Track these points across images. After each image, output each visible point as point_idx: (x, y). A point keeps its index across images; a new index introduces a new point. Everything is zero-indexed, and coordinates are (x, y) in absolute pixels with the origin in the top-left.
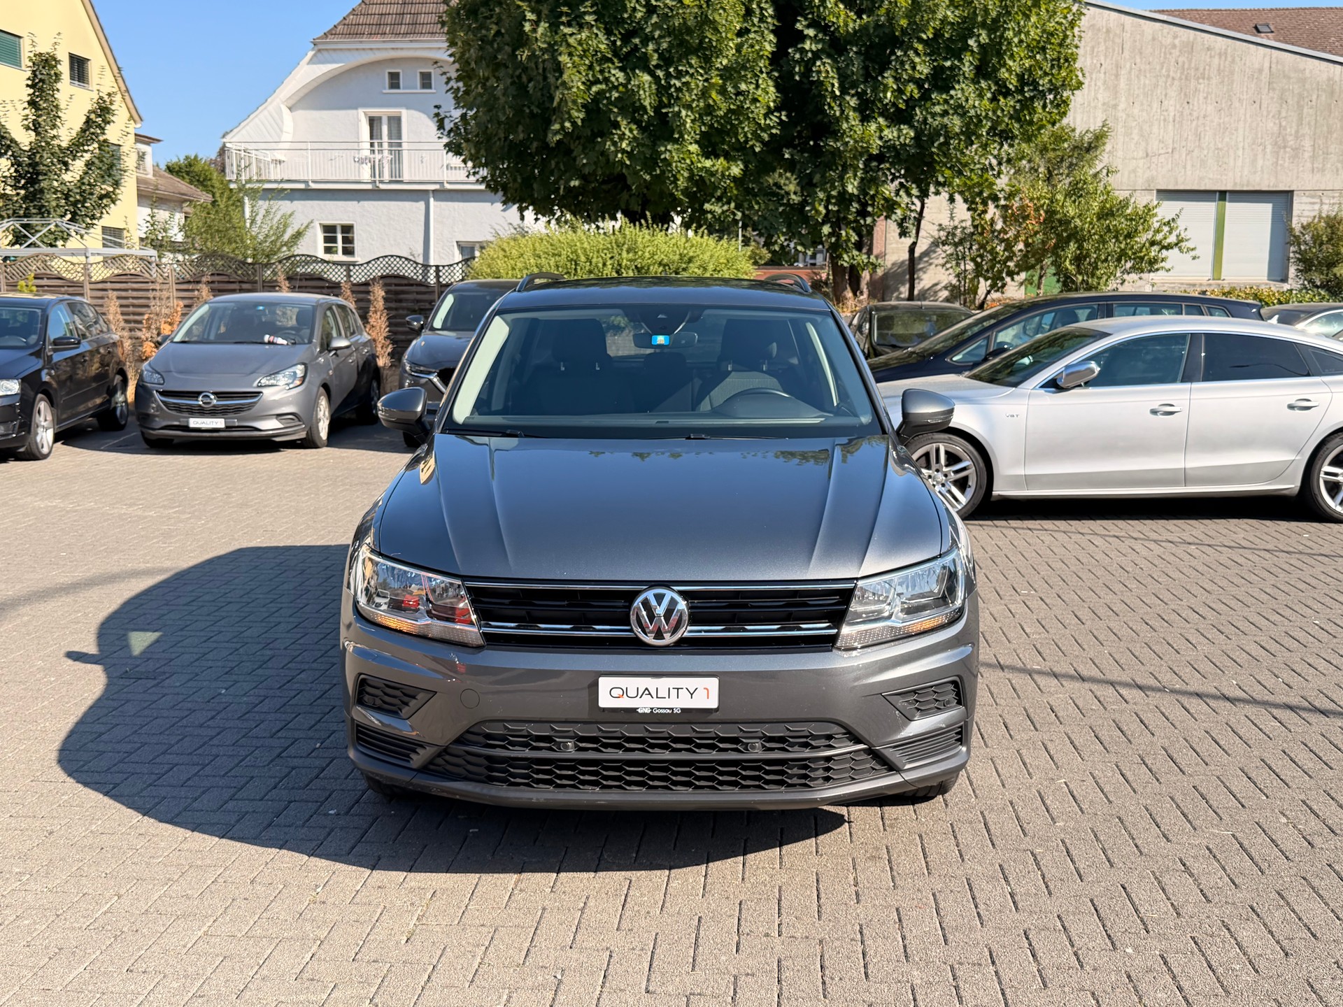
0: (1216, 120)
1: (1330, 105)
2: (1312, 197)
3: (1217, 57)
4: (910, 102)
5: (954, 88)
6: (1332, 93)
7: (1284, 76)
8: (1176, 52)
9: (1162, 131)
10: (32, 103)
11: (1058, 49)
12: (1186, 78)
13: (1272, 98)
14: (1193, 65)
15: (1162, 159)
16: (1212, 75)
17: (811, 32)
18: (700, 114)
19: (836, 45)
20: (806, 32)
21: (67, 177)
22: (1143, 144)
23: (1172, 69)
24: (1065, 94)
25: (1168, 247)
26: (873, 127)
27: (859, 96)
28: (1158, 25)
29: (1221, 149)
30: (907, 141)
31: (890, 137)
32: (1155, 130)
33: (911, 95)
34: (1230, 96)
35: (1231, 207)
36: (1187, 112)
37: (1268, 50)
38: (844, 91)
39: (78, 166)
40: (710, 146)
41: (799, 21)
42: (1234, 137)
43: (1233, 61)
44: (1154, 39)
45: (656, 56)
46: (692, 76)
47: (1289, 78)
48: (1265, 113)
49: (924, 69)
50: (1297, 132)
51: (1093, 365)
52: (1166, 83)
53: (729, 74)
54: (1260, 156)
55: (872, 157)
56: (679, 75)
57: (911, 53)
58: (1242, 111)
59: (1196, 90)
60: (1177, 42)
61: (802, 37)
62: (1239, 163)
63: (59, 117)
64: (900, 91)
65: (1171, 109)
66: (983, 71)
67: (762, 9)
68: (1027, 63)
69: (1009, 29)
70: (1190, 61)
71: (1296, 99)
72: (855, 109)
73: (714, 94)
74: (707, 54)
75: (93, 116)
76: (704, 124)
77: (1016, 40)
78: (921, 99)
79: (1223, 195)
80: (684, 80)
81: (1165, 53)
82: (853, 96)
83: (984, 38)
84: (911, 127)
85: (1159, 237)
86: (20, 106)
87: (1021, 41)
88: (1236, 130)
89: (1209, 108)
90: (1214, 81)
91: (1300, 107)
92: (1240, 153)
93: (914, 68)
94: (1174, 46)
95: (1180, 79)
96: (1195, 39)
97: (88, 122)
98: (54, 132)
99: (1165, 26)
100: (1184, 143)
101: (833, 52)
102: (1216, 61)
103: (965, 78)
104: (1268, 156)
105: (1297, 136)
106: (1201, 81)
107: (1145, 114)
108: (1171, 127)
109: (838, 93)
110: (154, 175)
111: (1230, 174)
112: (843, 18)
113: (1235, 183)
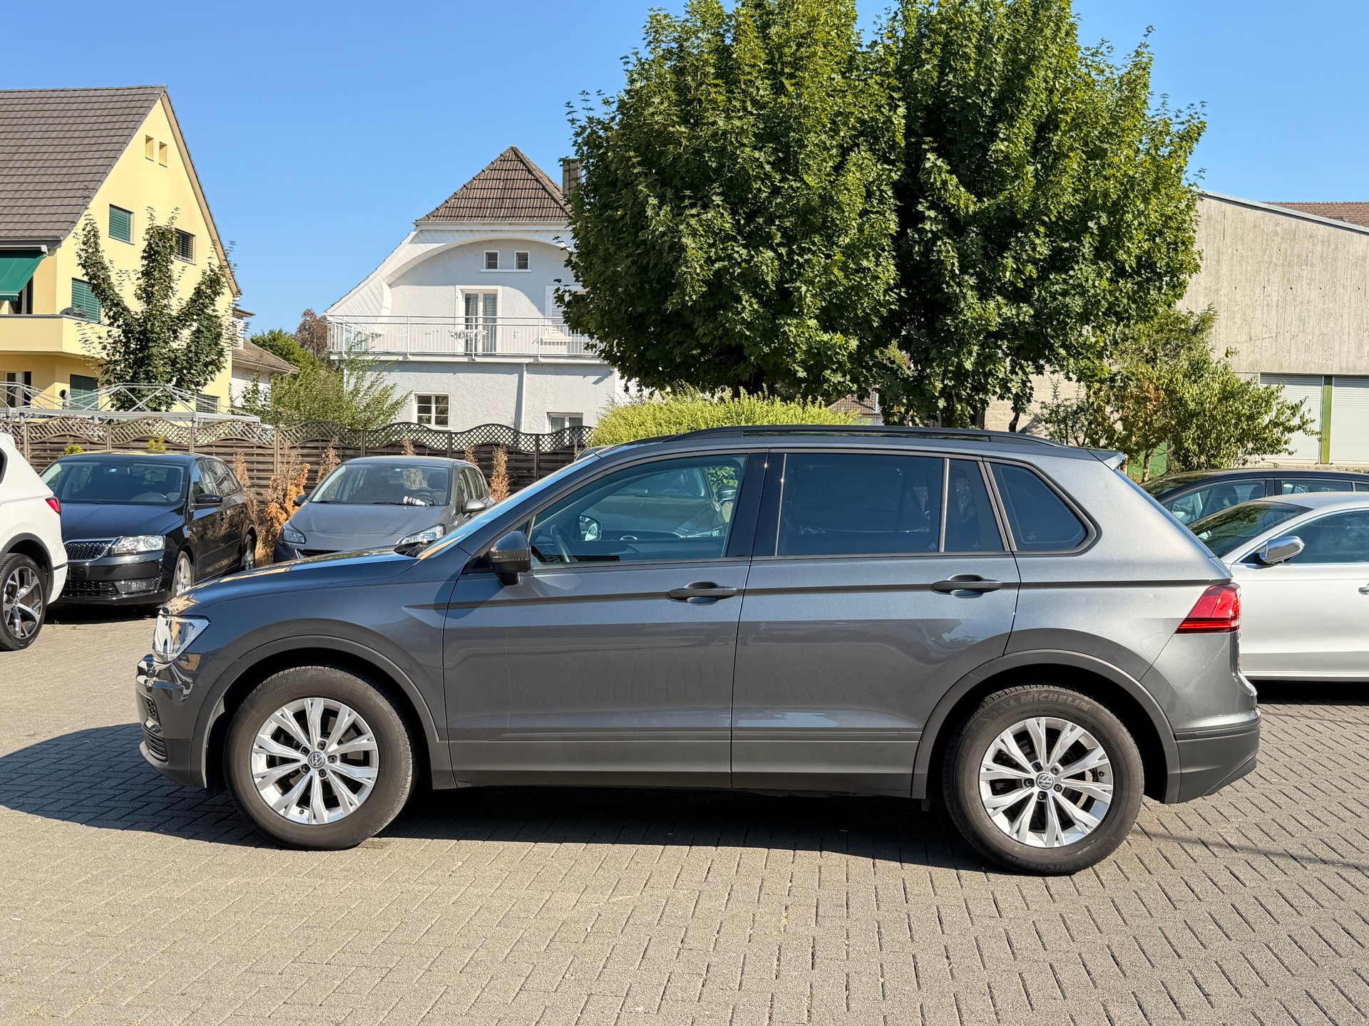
0: (1320, 305)
3: (1320, 244)
4: (1029, 282)
5: (1072, 268)
8: (1278, 239)
9: (1265, 315)
10: (147, 274)
11: (1175, 233)
12: (1289, 265)
14: (1295, 252)
15: (1266, 343)
16: (1315, 262)
17: (932, 214)
18: (821, 290)
19: (955, 225)
20: (927, 213)
21: (174, 345)
22: (1247, 328)
23: (1274, 255)
24: (1182, 277)
25: (1290, 430)
26: (992, 304)
27: (980, 276)
28: (1259, 212)
29: (1326, 335)
30: (1027, 320)
31: (1009, 315)
32: (1258, 314)
33: (1030, 275)
34: (1333, 282)
35: (1337, 392)
36: (1290, 297)
38: (963, 270)
39: (186, 334)
40: (828, 321)
41: (921, 203)
42: (1339, 323)
43: (1336, 249)
44: (1255, 226)
45: (779, 235)
46: (814, 253)
49: (1044, 250)
51: (1298, 540)
52: (1268, 269)
53: (850, 251)
54: (1366, 342)
55: (990, 335)
56: (803, 251)
57: (1031, 235)
58: (1346, 298)
59: (1300, 276)
60: (1279, 229)
61: (922, 218)
62: (1345, 348)
63: (171, 288)
64: (1018, 271)
65: (1274, 294)
66: (1102, 253)
67: (881, 191)
68: (1146, 246)
69: (1128, 212)
70: (1293, 248)
72: (972, 288)
73: (836, 271)
74: (829, 232)
75: (203, 287)
76: (825, 300)
77: (1136, 223)
78: (1039, 278)
79: (1328, 379)
80: (806, 257)
81: (1267, 241)
82: (972, 275)
83: (1104, 221)
84: (1031, 305)
85: (1282, 419)
86: (134, 277)
87: (1141, 224)
88: (1341, 316)
89: (1312, 295)
90: (1317, 268)
92: (1345, 338)
93: (1034, 249)
94: (1276, 234)
95: (1283, 265)
96: (1297, 227)
97: (198, 292)
98: (165, 302)
99: (1267, 213)
100: (1289, 328)
101: (952, 232)
102: (1319, 248)
103: (1085, 259)
106: (1304, 267)
107: (1247, 298)
108: (1274, 312)
109: (957, 272)
110: (245, 347)
111: (1336, 359)
112: (964, 201)
113: (1341, 369)
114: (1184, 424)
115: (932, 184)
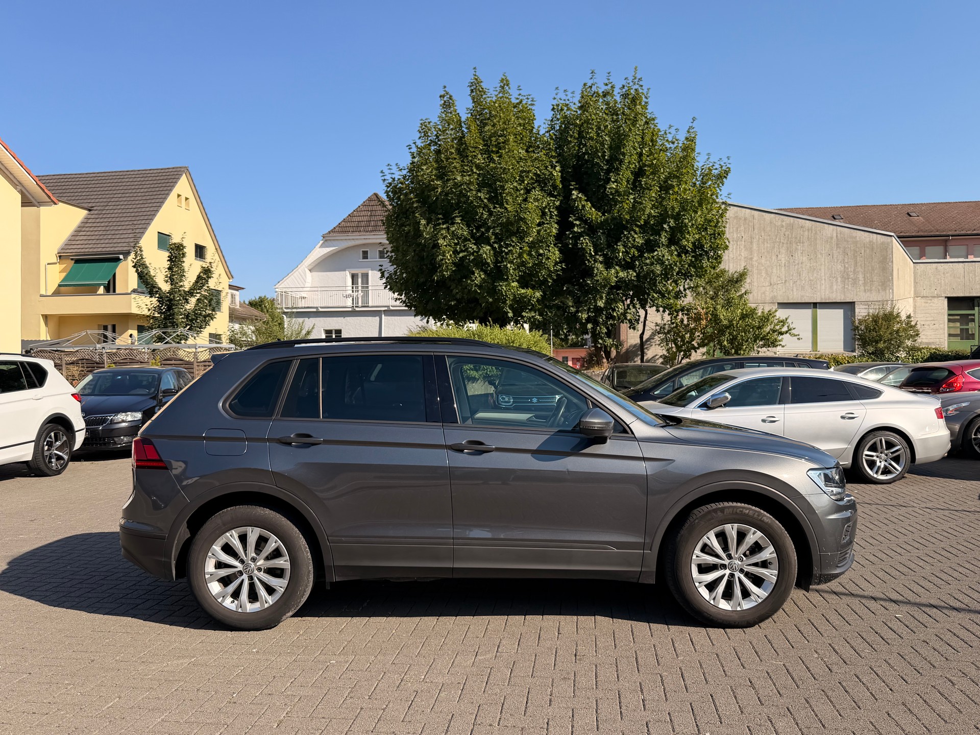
0: (809, 265)
1: (872, 255)
2: (866, 305)
3: (807, 231)
4: (634, 258)
5: (656, 250)
6: (873, 249)
7: (845, 241)
8: (784, 229)
9: (778, 271)
10: (170, 268)
11: (714, 229)
12: (790, 243)
13: (839, 252)
14: (794, 236)
15: (779, 286)
16: (804, 241)
17: (578, 223)
18: (518, 266)
19: (591, 229)
20: (575, 222)
21: (188, 307)
22: (768, 278)
23: (782, 238)
24: (719, 252)
25: (782, 334)
26: (613, 271)
27: (605, 256)
28: (773, 215)
29: (812, 281)
30: (633, 278)
31: (623, 276)
32: (774, 271)
33: (634, 254)
34: (815, 252)
35: (820, 312)
36: (792, 261)
37: (835, 227)
38: (596, 254)
39: (193, 301)
40: (523, 283)
41: (571, 217)
42: (819, 274)
43: (816, 233)
44: (771, 223)
45: (493, 237)
46: (514, 246)
47: (848, 241)
48: (836, 261)
49: (640, 241)
50: (854, 270)
51: (727, 394)
52: (779, 246)
53: (532, 245)
54: (834, 283)
55: (612, 288)
56: (507, 246)
57: (632, 233)
58: (823, 260)
59: (796, 249)
60: (784, 224)
61: (573, 225)
62: (823, 287)
63: (184, 276)
64: (627, 253)
65: (783, 259)
66: (672, 241)
67: (551, 212)
68: (697, 236)
69: (686, 219)
70: (792, 234)
71: (852, 253)
72: (601, 263)
73: (525, 256)
74: (521, 235)
75: (202, 274)
76: (521, 271)
77: (690, 224)
78: (639, 256)
79: (815, 305)
80: (509, 249)
81: (778, 230)
82: (600, 255)
83: (672, 223)
84: (635, 271)
85: (777, 327)
86: (164, 271)
87: (693, 225)
88: (820, 270)
89: (804, 259)
90: (806, 244)
91: (855, 257)
92: (823, 282)
93: (634, 241)
94: (782, 226)
95: (787, 243)
96: (794, 222)
97: (199, 277)
98: (181, 284)
99: (777, 215)
100: (791, 278)
101: (590, 233)
102: (806, 233)
103: (663, 245)
104: (839, 284)
105: (855, 272)
106: (798, 244)
107: (768, 262)
108: (783, 269)
109: (593, 254)
110: (240, 307)
111: (818, 294)
112: (593, 214)
113: (822, 299)
114: (722, 332)
115: (577, 207)
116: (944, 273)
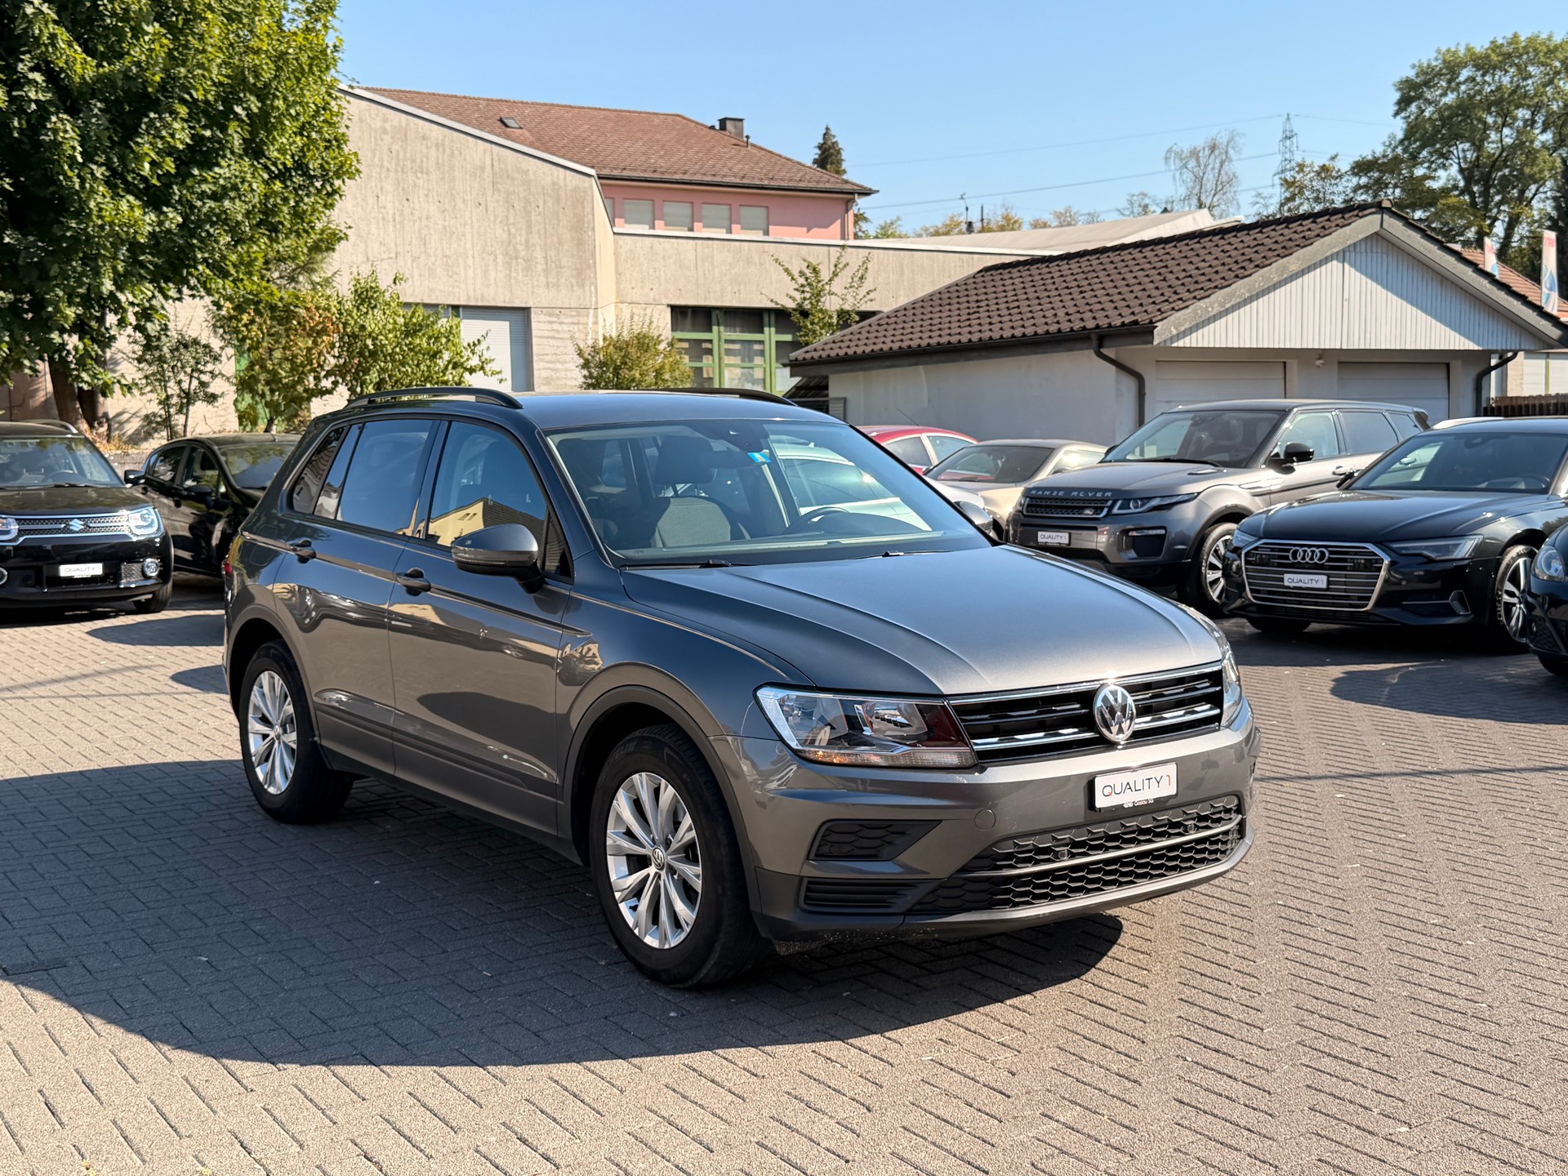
0: (440, 222)
1: (557, 213)
2: (550, 315)
3: (434, 148)
4: (168, 180)
5: (218, 165)
6: (558, 200)
7: (508, 177)
8: (387, 139)
9: (382, 231)
12: (403, 171)
13: (498, 201)
14: (408, 155)
16: (431, 169)
17: (38, 77)
19: (69, 97)
20: (31, 76)
22: (362, 246)
23: (386, 158)
24: (336, 183)
26: (126, 206)
27: (108, 165)
28: (364, 103)
29: (450, 257)
30: (173, 228)
31: (146, 220)
32: (374, 229)
33: (168, 170)
34: (452, 195)
35: (466, 325)
36: (407, 211)
37: (488, 145)
38: (88, 156)
41: (22, 61)
42: (462, 243)
43: (452, 155)
47: (513, 179)
48: (492, 218)
49: (183, 138)
50: (527, 241)
52: (380, 174)
54: (491, 267)
57: (168, 116)
58: (467, 214)
59: (415, 185)
60: (387, 126)
61: (24, 82)
62: (470, 273)
64: (154, 164)
65: (390, 206)
66: (251, 146)
68: (300, 142)
69: (279, 97)
70: (405, 150)
71: (522, 204)
72: (103, 183)
78: (177, 174)
79: (456, 311)
81: (376, 139)
82: (99, 165)
83: (252, 104)
84: (176, 209)
88: (464, 235)
89: (431, 208)
90: (434, 176)
91: (528, 213)
92: (470, 262)
93: (172, 136)
94: (385, 131)
95: (396, 171)
96: (407, 125)
99: (372, 105)
100: (408, 248)
101: (70, 106)
103: (233, 153)
104: (500, 267)
105: (528, 245)
106: (419, 175)
107: (360, 209)
108: (391, 228)
109: (80, 160)
111: (463, 286)
112: (81, 66)
113: (469, 298)
115: (37, 39)
116: (664, 258)
